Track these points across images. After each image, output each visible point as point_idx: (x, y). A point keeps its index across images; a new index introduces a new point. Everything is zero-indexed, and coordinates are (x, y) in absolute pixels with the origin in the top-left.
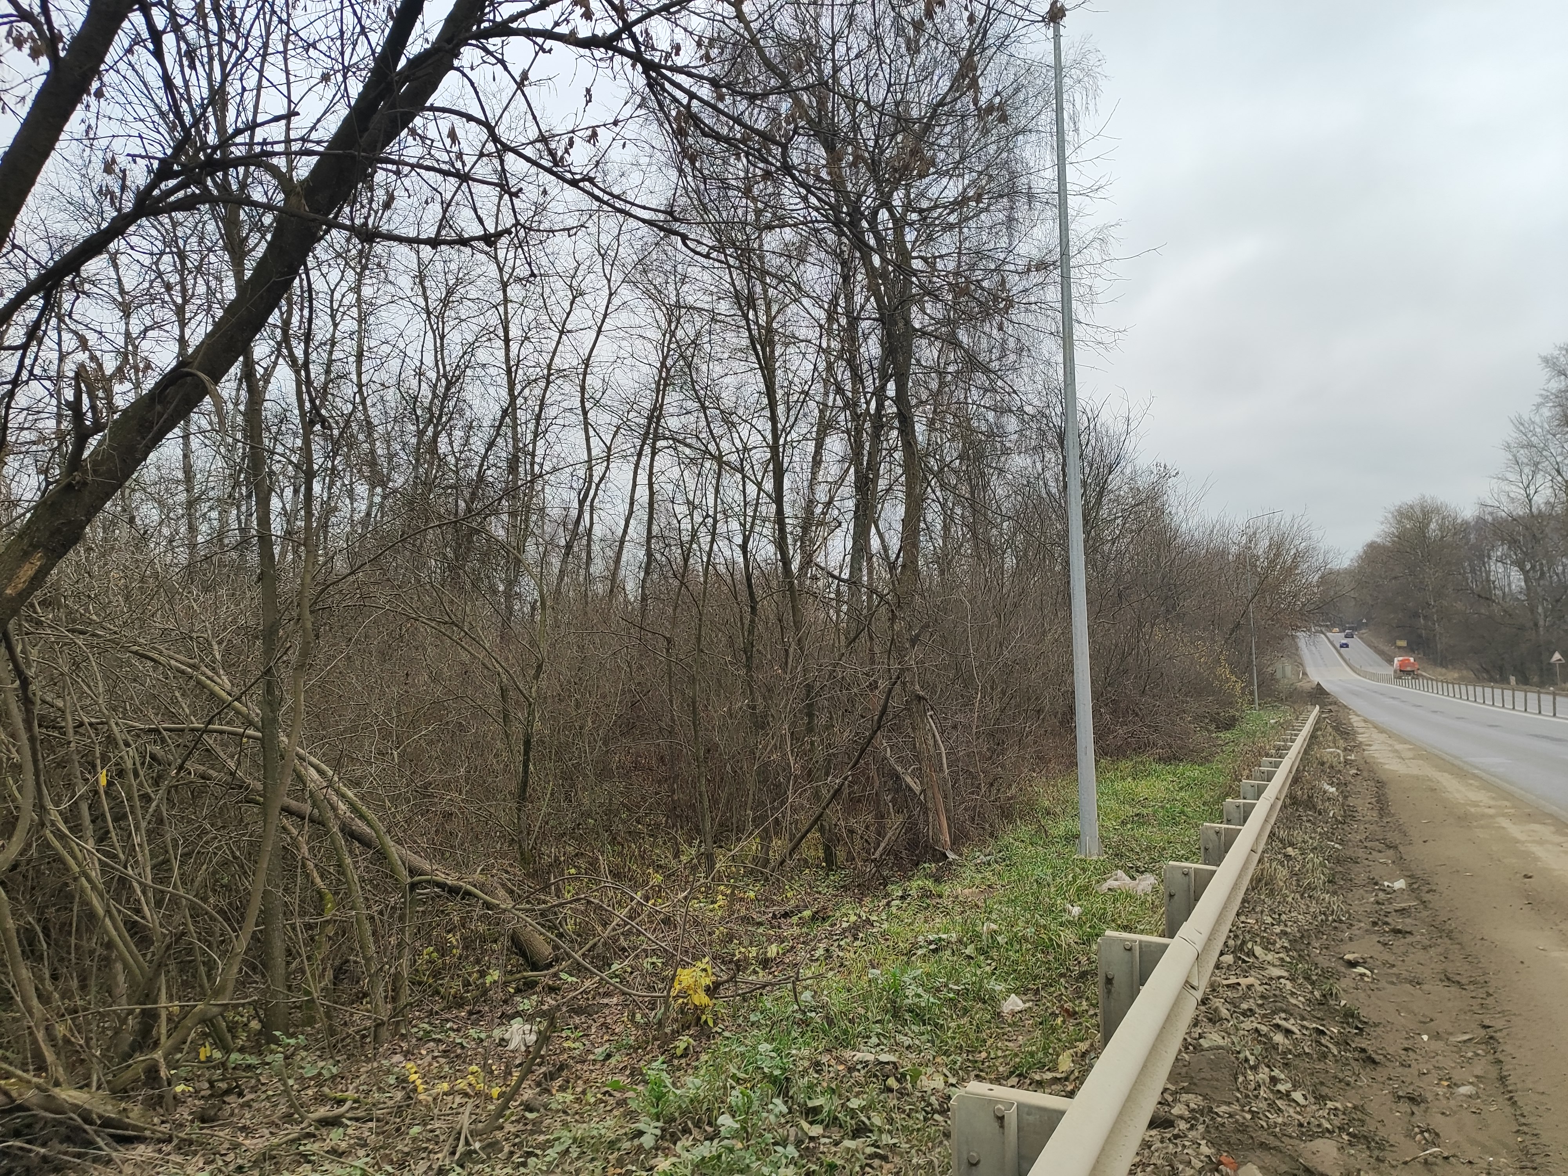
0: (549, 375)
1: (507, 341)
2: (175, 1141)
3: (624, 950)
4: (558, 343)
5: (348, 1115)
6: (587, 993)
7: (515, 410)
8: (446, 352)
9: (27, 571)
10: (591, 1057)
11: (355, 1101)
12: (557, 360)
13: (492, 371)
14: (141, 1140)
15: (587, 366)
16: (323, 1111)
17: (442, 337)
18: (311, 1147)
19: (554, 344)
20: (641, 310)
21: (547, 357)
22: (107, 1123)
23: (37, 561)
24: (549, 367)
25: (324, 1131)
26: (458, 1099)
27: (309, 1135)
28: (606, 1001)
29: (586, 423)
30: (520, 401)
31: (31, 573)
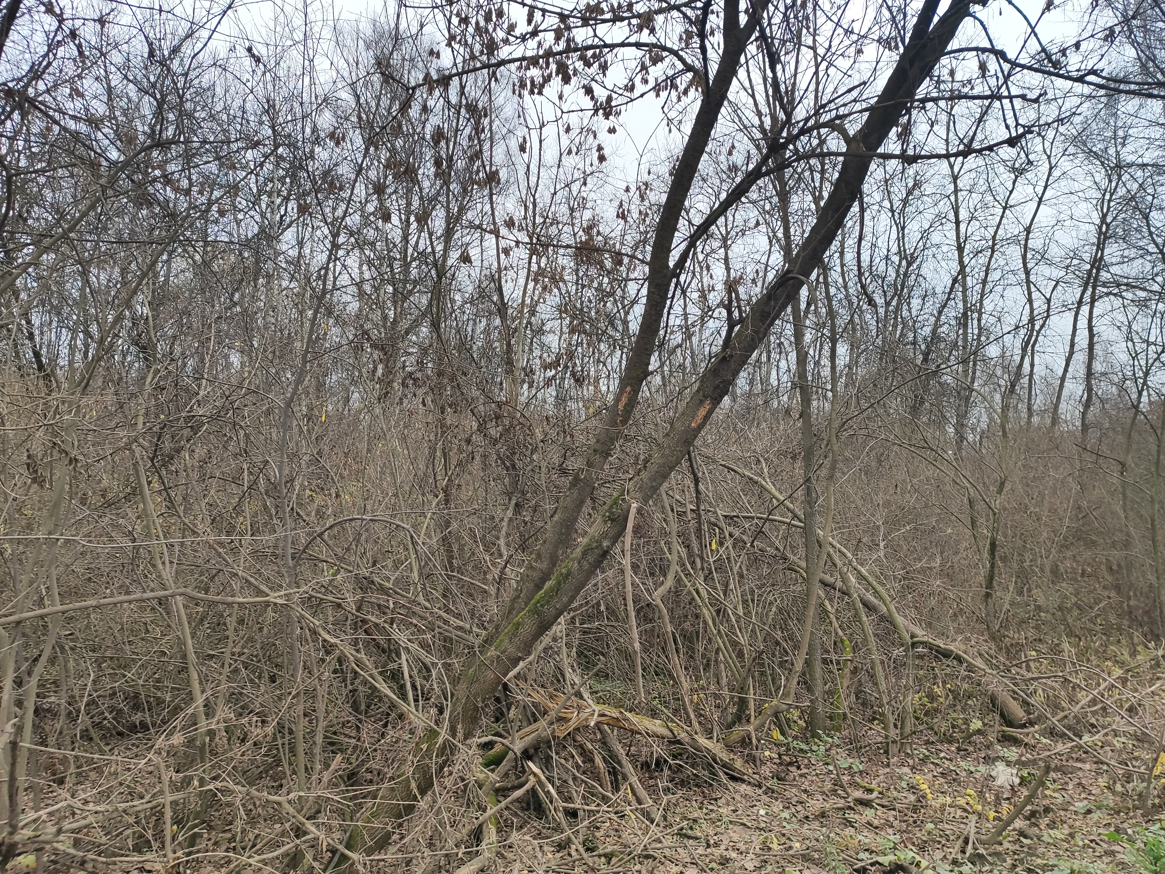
0: (994, 244)
1: (958, 223)
2: (764, 788)
3: (1093, 726)
4: (1002, 217)
5: (877, 801)
6: (1060, 755)
7: (964, 277)
8: (906, 239)
9: (702, 412)
10: (1071, 808)
11: (880, 793)
12: (1000, 232)
13: (945, 249)
14: (743, 781)
15: (1028, 233)
16: (858, 794)
17: (903, 228)
18: (851, 816)
19: (998, 219)
20: (1080, 177)
21: (992, 231)
22: (725, 765)
23: (707, 405)
24: (994, 238)
25: (859, 807)
26: (959, 813)
27: (850, 808)
28: (1079, 765)
29: (1028, 282)
30: (968, 270)
31: (704, 413)
